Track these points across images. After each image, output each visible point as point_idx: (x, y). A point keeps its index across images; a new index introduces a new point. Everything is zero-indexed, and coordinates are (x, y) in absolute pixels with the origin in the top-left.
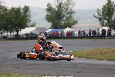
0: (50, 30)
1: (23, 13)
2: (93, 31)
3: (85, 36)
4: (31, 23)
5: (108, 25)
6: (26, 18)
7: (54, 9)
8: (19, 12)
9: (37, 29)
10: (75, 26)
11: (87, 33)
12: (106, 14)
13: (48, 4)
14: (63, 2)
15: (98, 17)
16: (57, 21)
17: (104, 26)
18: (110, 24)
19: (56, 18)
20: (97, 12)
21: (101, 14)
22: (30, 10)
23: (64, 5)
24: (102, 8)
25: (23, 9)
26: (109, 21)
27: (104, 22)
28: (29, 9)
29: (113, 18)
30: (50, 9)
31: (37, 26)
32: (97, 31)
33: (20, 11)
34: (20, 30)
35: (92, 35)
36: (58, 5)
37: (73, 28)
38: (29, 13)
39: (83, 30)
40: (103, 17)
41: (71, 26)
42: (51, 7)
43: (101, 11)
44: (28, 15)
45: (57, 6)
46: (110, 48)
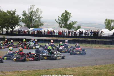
7: (28, 15)
13: (23, 11)
15: (58, 22)
17: (62, 28)
20: (58, 18)
29: (68, 23)
36: (30, 12)
40: (62, 22)
42: (25, 13)
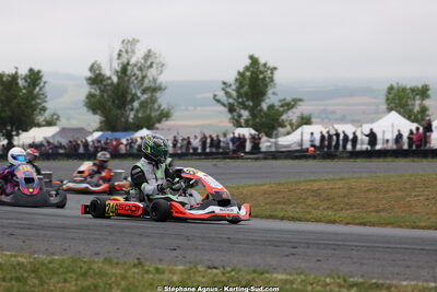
0: (97, 135)
1: (25, 88)
2: (212, 139)
3: (191, 151)
4: (47, 115)
5: (250, 123)
6: (33, 102)
8: (14, 86)
9: (63, 131)
10: (165, 124)
11: (196, 143)
12: (246, 95)
13: (92, 66)
14: (133, 61)
15: (226, 102)
16: (115, 112)
17: (241, 126)
18: (258, 120)
19: (113, 102)
20: (223, 89)
21: (234, 94)
22: (44, 79)
23: (135, 69)
24: (236, 80)
25: (25, 79)
26: (255, 112)
27: (240, 116)
28: (40, 78)
29: (264, 106)
30: (96, 79)
31: (63, 123)
32: (222, 139)
33: (17, 84)
34: (18, 135)
35: (208, 150)
36: (118, 69)
37: (157, 129)
38: (41, 89)
39: (186, 137)
40: (239, 103)
41: (153, 125)
42: (100, 74)
43: (234, 87)
44: (38, 94)
45: (117, 72)
46: (257, 185)
